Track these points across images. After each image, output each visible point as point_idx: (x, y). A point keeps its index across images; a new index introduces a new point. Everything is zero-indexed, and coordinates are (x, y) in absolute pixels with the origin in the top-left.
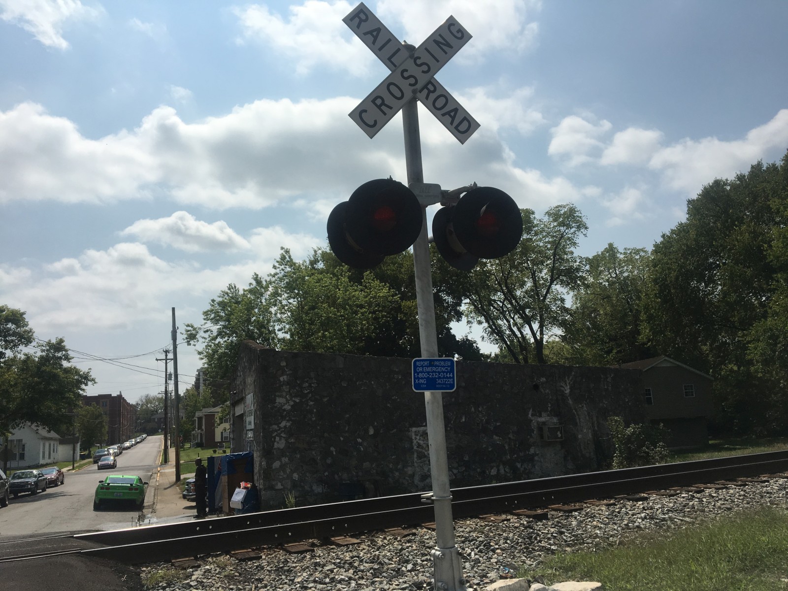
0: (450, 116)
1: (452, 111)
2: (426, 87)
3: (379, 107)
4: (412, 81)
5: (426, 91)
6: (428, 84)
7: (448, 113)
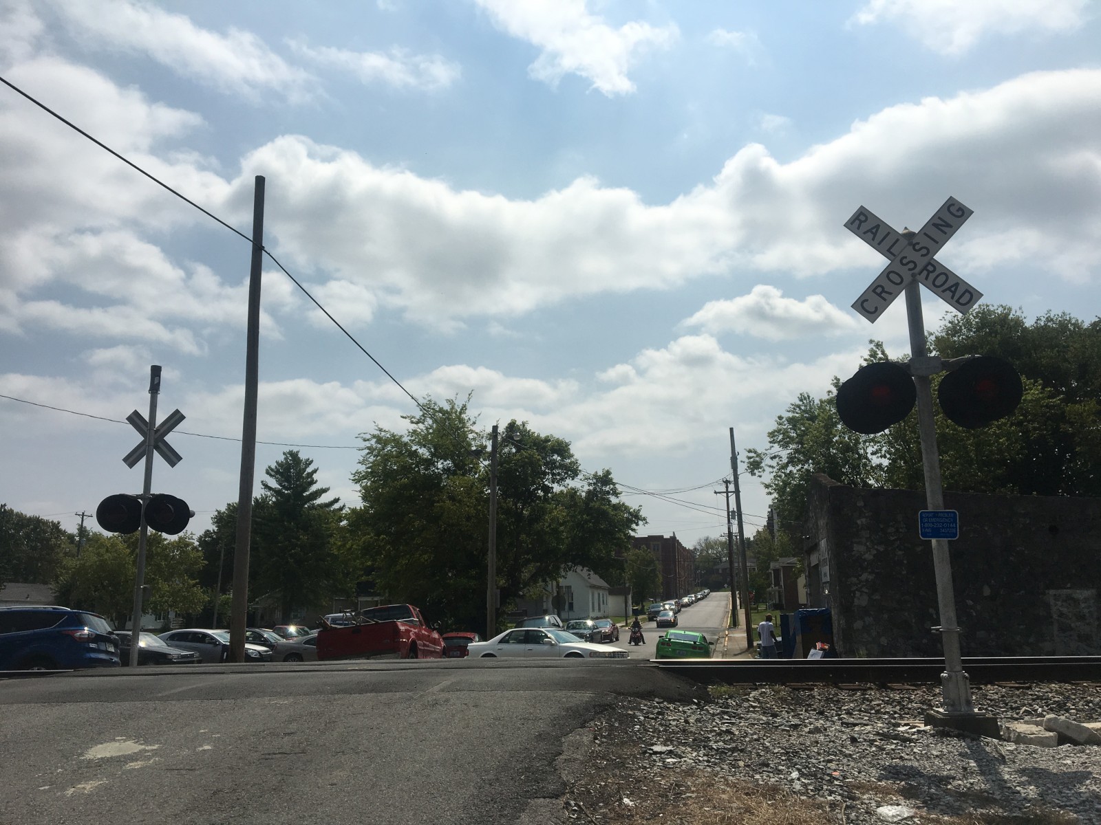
0: (951, 291)
1: (952, 286)
2: (925, 268)
3: (879, 295)
4: (911, 265)
5: (925, 273)
6: (927, 266)
7: (949, 289)
